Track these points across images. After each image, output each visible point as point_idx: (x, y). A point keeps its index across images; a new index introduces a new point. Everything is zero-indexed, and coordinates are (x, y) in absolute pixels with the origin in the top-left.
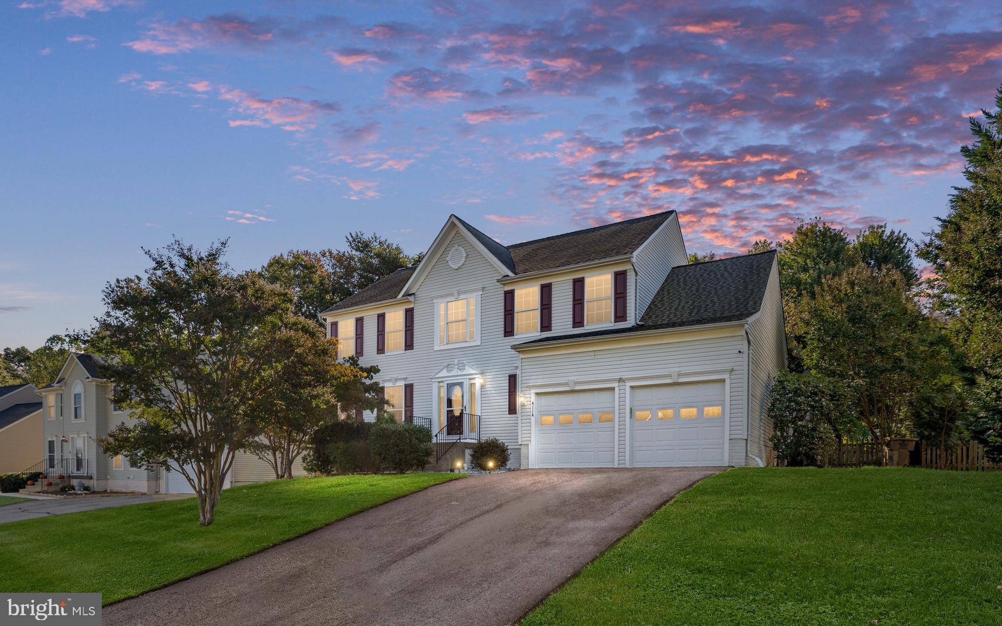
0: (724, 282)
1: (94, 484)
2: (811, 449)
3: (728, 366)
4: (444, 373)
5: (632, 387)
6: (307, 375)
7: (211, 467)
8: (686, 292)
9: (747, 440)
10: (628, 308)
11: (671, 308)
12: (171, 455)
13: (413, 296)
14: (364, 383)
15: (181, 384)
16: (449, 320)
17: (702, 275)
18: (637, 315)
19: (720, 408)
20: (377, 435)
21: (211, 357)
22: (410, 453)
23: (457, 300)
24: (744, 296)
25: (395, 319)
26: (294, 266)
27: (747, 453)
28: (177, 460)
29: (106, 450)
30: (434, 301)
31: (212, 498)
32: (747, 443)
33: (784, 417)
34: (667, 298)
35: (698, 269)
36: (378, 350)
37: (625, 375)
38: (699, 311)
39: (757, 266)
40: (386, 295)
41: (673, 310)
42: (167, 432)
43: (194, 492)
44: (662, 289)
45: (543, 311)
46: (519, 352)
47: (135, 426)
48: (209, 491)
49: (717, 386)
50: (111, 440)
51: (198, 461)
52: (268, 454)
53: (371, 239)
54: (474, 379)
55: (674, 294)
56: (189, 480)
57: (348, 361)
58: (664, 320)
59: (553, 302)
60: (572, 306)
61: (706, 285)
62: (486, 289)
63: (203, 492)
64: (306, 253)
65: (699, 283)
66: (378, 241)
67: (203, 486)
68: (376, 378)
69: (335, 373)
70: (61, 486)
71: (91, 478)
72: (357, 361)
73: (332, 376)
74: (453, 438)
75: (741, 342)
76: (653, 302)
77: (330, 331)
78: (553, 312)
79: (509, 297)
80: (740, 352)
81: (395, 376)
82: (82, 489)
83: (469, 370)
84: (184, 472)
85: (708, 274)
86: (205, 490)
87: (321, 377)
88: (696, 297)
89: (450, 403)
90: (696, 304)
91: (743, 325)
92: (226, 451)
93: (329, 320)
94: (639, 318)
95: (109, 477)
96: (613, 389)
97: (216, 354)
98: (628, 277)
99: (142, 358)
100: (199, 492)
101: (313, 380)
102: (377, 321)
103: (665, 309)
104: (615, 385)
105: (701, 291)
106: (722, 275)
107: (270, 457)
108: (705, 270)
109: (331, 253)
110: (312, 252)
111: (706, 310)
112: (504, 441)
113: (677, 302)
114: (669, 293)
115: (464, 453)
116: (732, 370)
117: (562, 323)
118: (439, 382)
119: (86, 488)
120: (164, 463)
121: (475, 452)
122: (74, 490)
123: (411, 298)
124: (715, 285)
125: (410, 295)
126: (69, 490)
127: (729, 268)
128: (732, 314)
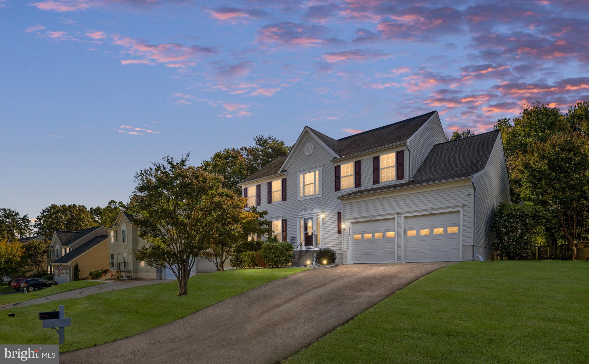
0: (465, 152)
1: (132, 275)
2: (519, 250)
3: (462, 203)
4: (303, 213)
5: (405, 217)
6: (229, 218)
7: (184, 265)
8: (441, 160)
9: (473, 246)
10: (405, 172)
11: (431, 170)
12: (165, 260)
13: (286, 172)
14: (259, 221)
15: (170, 227)
16: (305, 184)
17: (452, 148)
18: (410, 175)
19: (457, 227)
20: (265, 248)
21: (183, 212)
22: (282, 257)
23: (309, 172)
24: (476, 160)
25: (277, 185)
26: (226, 157)
27: (473, 253)
28: (169, 263)
29: (138, 259)
30: (297, 174)
31: (185, 281)
32: (473, 248)
33: (501, 231)
34: (429, 164)
35: (450, 145)
36: (268, 202)
37: (401, 211)
38: (447, 171)
39: (487, 141)
40: (272, 172)
41: (432, 171)
42: (163, 250)
43: (176, 279)
44: (427, 159)
45: (357, 176)
46: (342, 200)
47: (150, 247)
48: (183, 278)
49: (455, 215)
50: (139, 254)
51: (178, 264)
52: (213, 258)
53: (267, 138)
54: (319, 215)
55: (434, 161)
56: (174, 272)
57: (251, 209)
58: (426, 177)
59: (362, 171)
60: (372, 172)
61: (454, 154)
62: (325, 166)
63: (181, 279)
64: (233, 150)
65: (449, 153)
66: (271, 139)
67: (180, 276)
68: (266, 217)
69: (243, 216)
70: (117, 276)
71: (130, 272)
72: (256, 209)
73: (242, 218)
74: (308, 248)
75: (470, 189)
76: (421, 167)
77: (243, 193)
78: (362, 176)
79: (338, 169)
80: (469, 194)
81: (277, 215)
82: (126, 277)
83: (316, 211)
84: (172, 269)
85: (456, 147)
86: (182, 277)
87: (236, 219)
88: (446, 163)
89: (306, 228)
90: (446, 166)
91: (470, 179)
92: (191, 258)
93: (243, 187)
94: (411, 177)
95: (138, 271)
96: (394, 219)
97: (185, 210)
98: (405, 154)
99: (152, 214)
100: (179, 278)
101: (232, 221)
102: (267, 186)
103: (428, 171)
104: (395, 216)
105: (450, 158)
106: (464, 148)
107: (215, 260)
108: (454, 145)
109: (246, 148)
110: (236, 149)
111: (452, 170)
112: (333, 249)
113: (435, 166)
114: (431, 161)
115: (313, 255)
116: (464, 205)
117: (367, 182)
118: (300, 218)
119: (128, 277)
120: (162, 265)
121: (318, 255)
122: (123, 278)
123: (285, 173)
124: (459, 154)
125: (284, 171)
126: (121, 278)
127: (469, 143)
128: (467, 171)
